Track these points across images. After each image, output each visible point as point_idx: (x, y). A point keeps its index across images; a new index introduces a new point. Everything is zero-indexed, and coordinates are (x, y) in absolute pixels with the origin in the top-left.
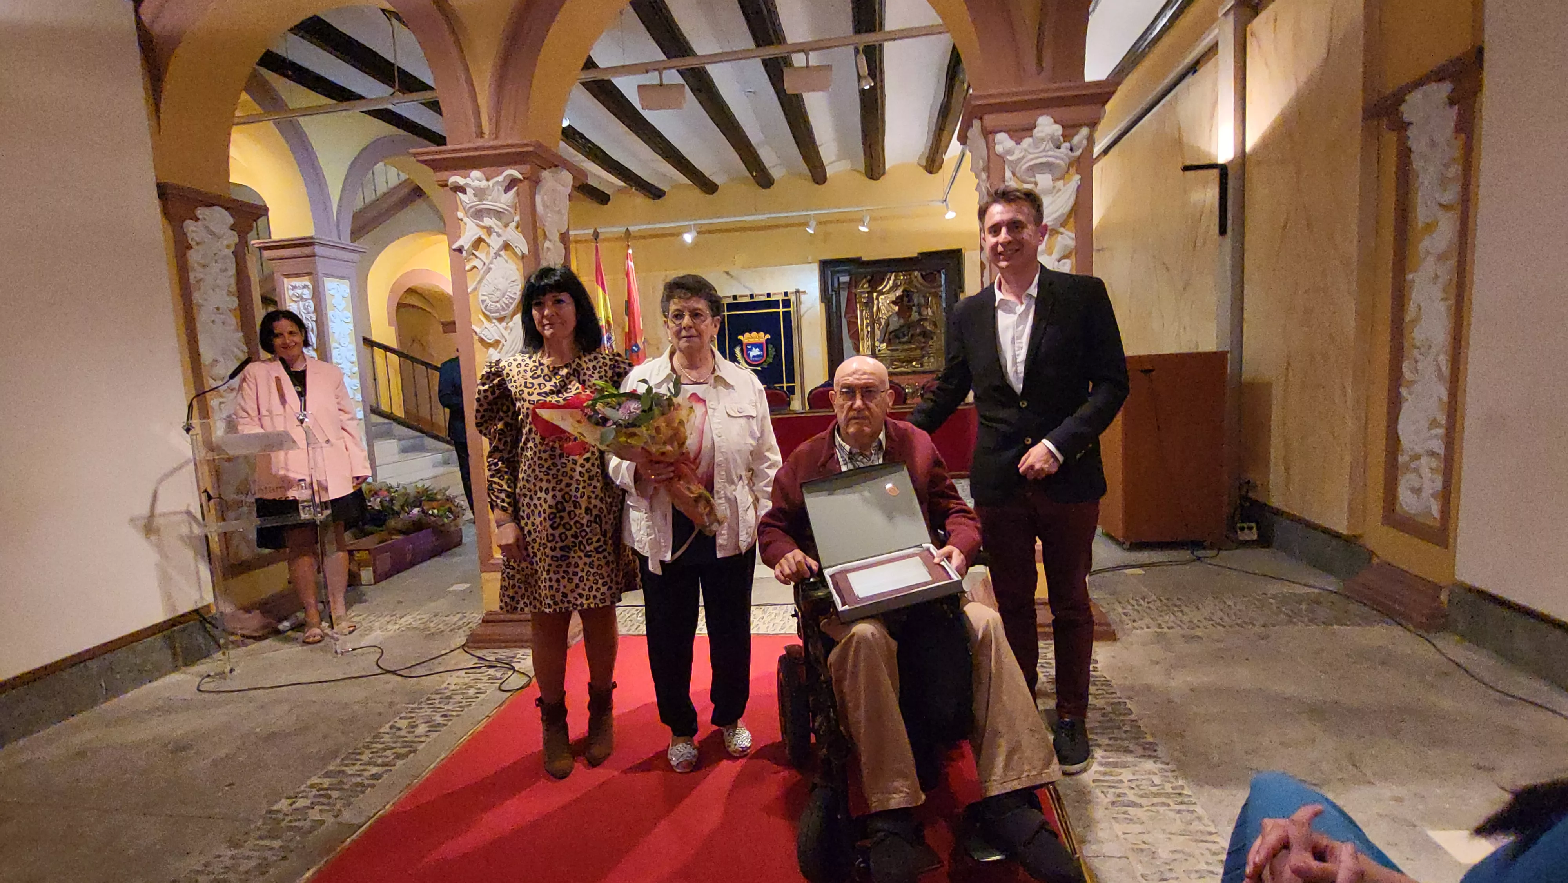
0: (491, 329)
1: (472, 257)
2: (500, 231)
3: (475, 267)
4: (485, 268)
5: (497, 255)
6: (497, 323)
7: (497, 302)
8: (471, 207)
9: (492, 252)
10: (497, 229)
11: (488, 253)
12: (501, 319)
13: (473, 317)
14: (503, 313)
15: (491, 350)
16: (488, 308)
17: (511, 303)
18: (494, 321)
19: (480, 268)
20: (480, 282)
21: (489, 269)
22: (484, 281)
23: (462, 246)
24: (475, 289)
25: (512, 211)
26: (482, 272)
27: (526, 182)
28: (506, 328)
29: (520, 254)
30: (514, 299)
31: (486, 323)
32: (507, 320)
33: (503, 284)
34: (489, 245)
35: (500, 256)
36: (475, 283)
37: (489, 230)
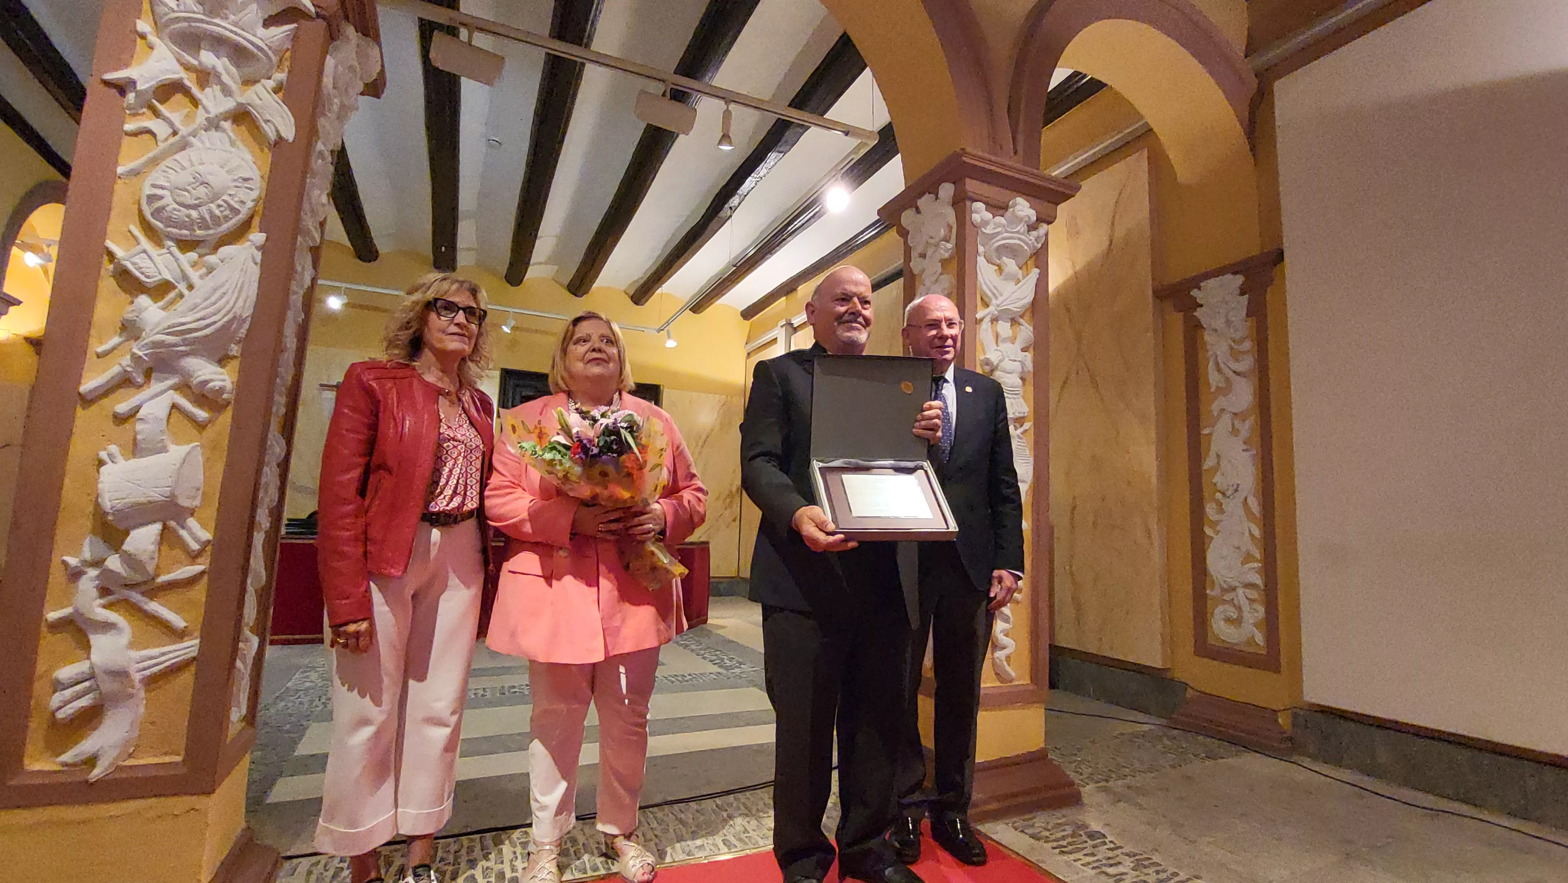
0: (158, 259)
1: (145, 110)
2: (233, 86)
3: (149, 132)
4: (172, 140)
5: (213, 124)
6: (175, 250)
7: (188, 207)
8: (178, 20)
9: (201, 117)
10: (225, 78)
11: (189, 118)
12: (185, 245)
13: (114, 224)
14: (199, 232)
15: (143, 300)
16: (165, 214)
17: (227, 219)
18: (170, 243)
19: (161, 136)
20: (154, 162)
21: (184, 146)
22: (169, 162)
23: (133, 83)
24: (135, 173)
25: (275, 59)
26: (162, 145)
27: (320, 21)
28: (194, 265)
29: (272, 136)
30: (236, 212)
31: (145, 243)
32: (199, 250)
33: (219, 178)
34: (195, 102)
35: (217, 128)
36: (143, 159)
37: (205, 77)
